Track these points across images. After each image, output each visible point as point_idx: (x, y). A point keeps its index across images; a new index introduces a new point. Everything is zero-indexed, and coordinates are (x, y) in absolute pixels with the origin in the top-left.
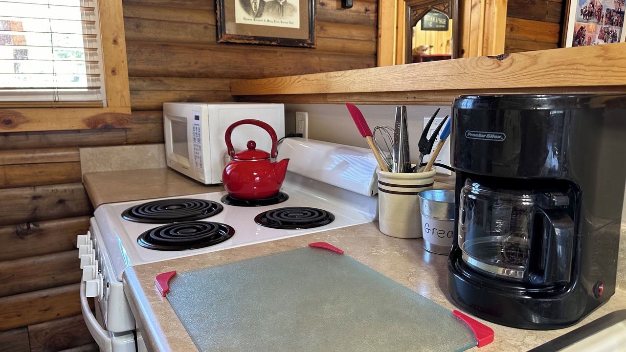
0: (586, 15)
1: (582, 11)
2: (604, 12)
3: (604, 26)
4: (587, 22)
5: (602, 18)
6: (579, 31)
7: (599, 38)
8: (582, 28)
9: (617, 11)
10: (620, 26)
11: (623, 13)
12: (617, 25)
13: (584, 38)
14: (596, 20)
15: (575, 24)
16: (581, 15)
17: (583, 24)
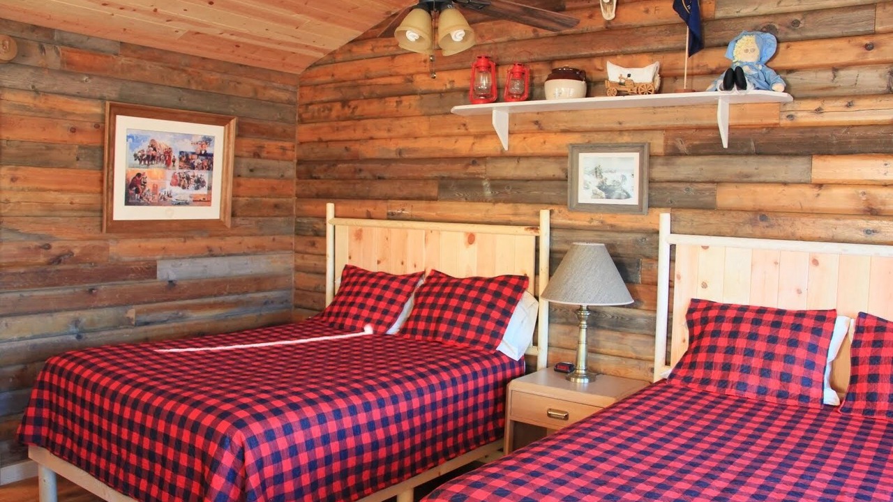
0: (145, 160)
1: (135, 155)
2: (176, 155)
3: (178, 170)
4: (147, 168)
5: (174, 162)
6: (134, 178)
7: (171, 184)
8: (139, 175)
9: (199, 152)
10: (208, 169)
11: (212, 155)
12: (203, 168)
13: (145, 186)
14: (163, 165)
15: (127, 171)
16: (136, 160)
17: (141, 170)
